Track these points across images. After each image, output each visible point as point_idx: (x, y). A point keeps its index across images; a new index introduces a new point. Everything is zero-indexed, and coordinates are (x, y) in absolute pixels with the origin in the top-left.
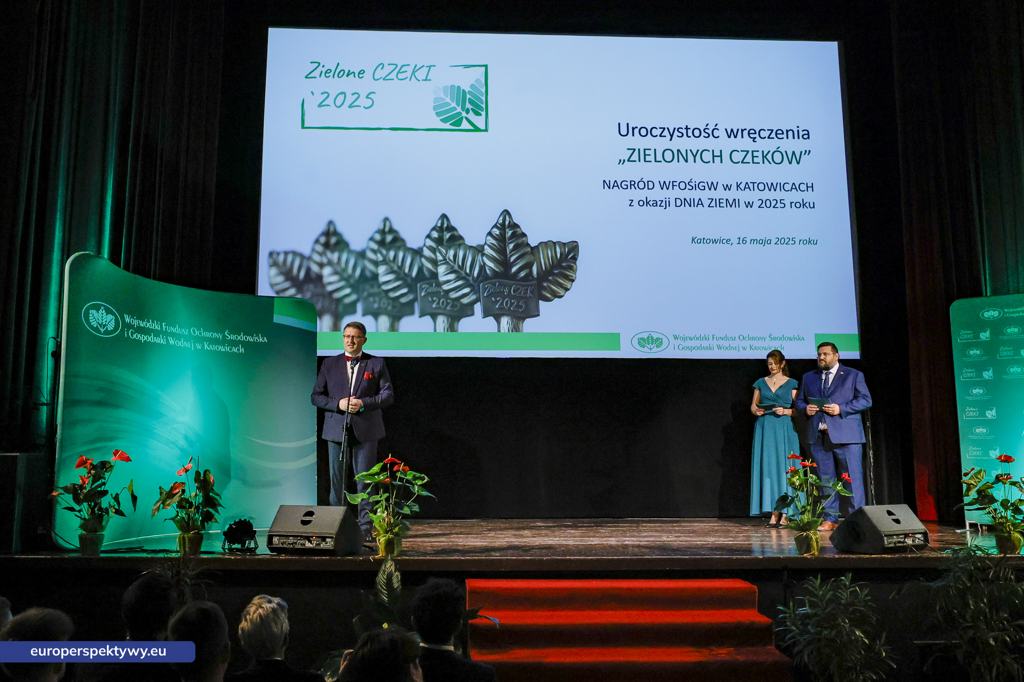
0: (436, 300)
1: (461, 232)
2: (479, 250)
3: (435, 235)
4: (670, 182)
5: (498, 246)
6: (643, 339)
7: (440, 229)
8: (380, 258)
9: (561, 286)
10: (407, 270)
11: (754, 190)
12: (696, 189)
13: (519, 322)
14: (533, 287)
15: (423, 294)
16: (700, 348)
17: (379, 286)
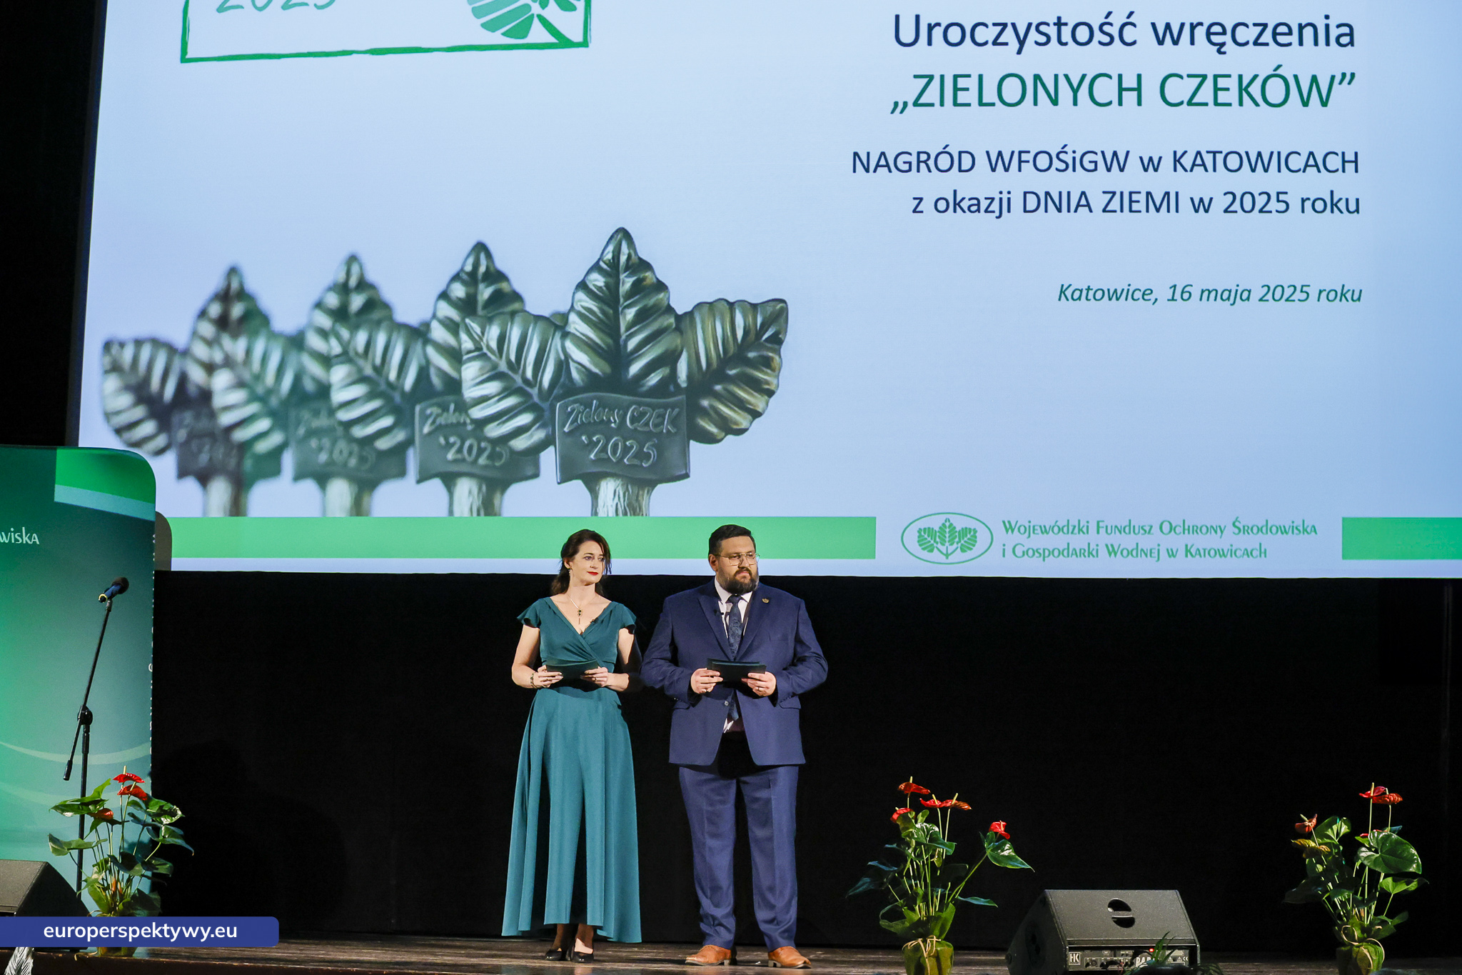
0: (454, 444)
1: (518, 283)
2: (557, 324)
3: (459, 291)
4: (1013, 152)
5: (600, 315)
6: (929, 531)
7: (470, 279)
8: (336, 348)
9: (741, 405)
10: (393, 376)
11: (1215, 170)
12: (1074, 170)
13: (641, 492)
14: (677, 410)
15: (426, 429)
16: (1068, 552)
17: (332, 412)
